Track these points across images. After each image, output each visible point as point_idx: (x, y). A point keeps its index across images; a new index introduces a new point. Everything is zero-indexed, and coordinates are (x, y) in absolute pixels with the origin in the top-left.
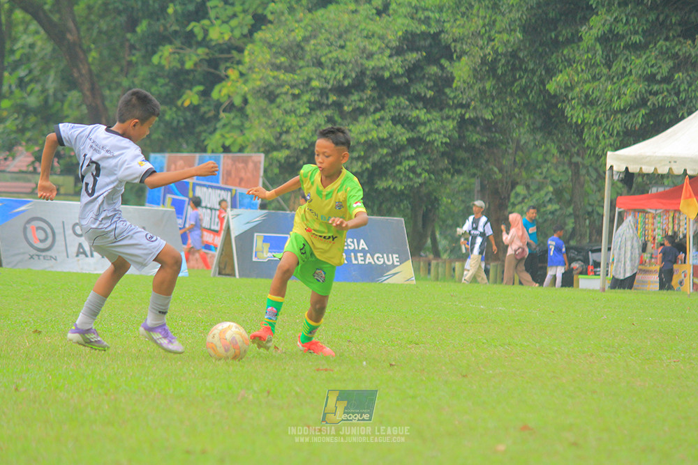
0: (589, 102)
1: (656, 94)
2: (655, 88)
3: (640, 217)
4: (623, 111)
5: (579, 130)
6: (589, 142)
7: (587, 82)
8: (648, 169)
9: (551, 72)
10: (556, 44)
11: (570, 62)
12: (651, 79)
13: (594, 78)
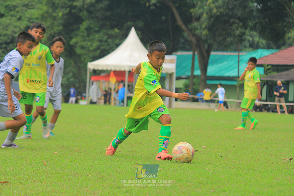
0: (82, 47)
1: (102, 45)
2: (102, 44)
3: (98, 83)
4: (93, 51)
5: (79, 56)
6: (83, 59)
7: (82, 41)
8: (100, 68)
9: (71, 38)
10: (73, 30)
11: (77, 35)
12: (101, 41)
13: (85, 40)
